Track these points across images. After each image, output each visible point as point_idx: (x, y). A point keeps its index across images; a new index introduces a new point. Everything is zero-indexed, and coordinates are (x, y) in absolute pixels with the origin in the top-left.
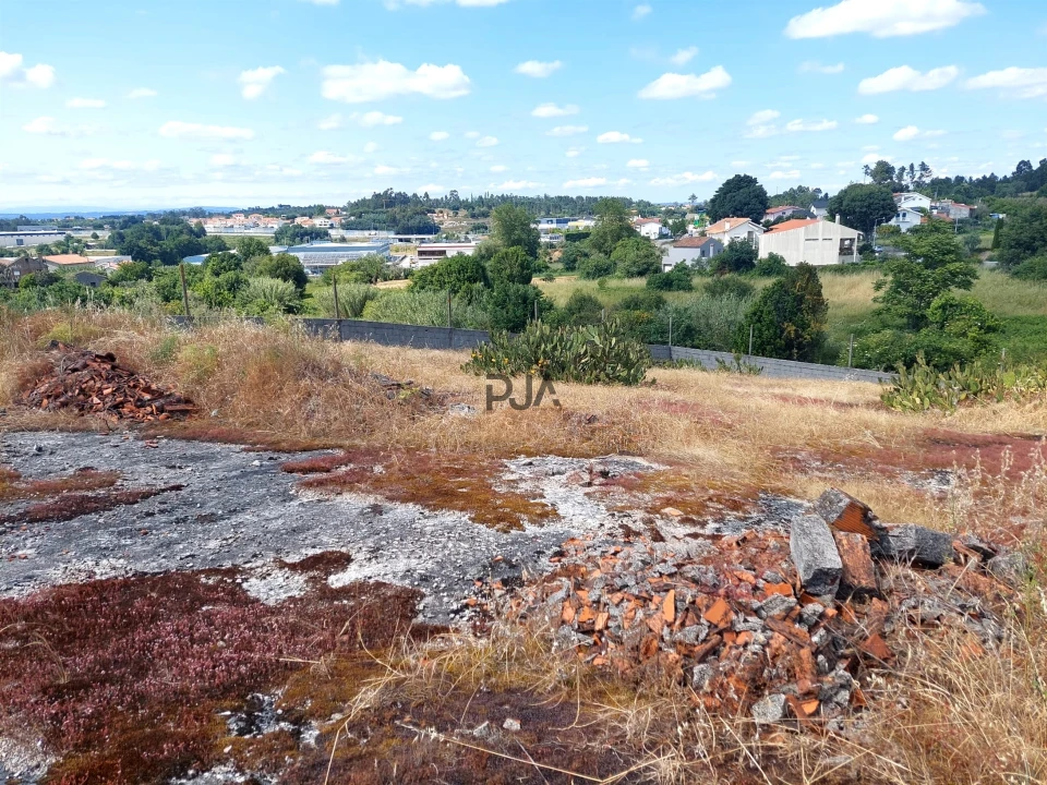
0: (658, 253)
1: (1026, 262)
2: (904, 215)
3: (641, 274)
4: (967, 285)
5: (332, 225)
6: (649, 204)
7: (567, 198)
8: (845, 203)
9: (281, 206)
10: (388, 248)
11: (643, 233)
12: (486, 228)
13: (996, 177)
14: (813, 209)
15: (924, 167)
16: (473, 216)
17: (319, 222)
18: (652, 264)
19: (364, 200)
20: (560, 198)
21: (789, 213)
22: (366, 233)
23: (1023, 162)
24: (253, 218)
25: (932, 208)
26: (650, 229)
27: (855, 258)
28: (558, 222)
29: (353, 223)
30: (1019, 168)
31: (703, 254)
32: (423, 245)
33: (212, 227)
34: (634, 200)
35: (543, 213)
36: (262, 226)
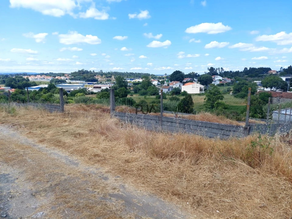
0: (158, 90)
1: (237, 94)
2: (216, 81)
3: (154, 95)
4: (222, 99)
5: (66, 79)
6: (154, 75)
7: (132, 73)
8: (201, 79)
9: (50, 73)
10: (84, 86)
11: (153, 84)
12: (111, 81)
13: (239, 71)
14: (195, 79)
15: (222, 68)
16: (107, 77)
17: (63, 78)
18: (157, 92)
19: (76, 72)
20: (131, 73)
21: (189, 80)
22: (77, 81)
23: (245, 68)
24: (43, 76)
25: (223, 79)
26: (155, 83)
27: (203, 92)
28: (130, 79)
29: (73, 78)
30: (245, 69)
31: (168, 90)
32: (94, 85)
33: (31, 79)
34: (150, 74)
35: (126, 77)
36: (46, 79)
